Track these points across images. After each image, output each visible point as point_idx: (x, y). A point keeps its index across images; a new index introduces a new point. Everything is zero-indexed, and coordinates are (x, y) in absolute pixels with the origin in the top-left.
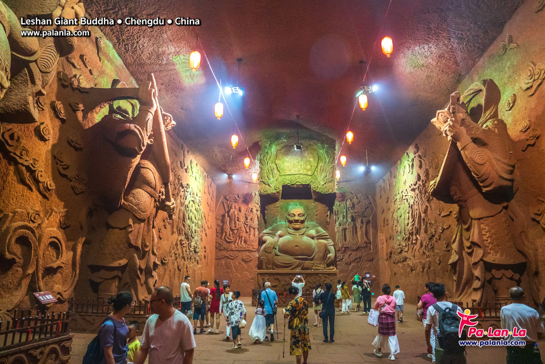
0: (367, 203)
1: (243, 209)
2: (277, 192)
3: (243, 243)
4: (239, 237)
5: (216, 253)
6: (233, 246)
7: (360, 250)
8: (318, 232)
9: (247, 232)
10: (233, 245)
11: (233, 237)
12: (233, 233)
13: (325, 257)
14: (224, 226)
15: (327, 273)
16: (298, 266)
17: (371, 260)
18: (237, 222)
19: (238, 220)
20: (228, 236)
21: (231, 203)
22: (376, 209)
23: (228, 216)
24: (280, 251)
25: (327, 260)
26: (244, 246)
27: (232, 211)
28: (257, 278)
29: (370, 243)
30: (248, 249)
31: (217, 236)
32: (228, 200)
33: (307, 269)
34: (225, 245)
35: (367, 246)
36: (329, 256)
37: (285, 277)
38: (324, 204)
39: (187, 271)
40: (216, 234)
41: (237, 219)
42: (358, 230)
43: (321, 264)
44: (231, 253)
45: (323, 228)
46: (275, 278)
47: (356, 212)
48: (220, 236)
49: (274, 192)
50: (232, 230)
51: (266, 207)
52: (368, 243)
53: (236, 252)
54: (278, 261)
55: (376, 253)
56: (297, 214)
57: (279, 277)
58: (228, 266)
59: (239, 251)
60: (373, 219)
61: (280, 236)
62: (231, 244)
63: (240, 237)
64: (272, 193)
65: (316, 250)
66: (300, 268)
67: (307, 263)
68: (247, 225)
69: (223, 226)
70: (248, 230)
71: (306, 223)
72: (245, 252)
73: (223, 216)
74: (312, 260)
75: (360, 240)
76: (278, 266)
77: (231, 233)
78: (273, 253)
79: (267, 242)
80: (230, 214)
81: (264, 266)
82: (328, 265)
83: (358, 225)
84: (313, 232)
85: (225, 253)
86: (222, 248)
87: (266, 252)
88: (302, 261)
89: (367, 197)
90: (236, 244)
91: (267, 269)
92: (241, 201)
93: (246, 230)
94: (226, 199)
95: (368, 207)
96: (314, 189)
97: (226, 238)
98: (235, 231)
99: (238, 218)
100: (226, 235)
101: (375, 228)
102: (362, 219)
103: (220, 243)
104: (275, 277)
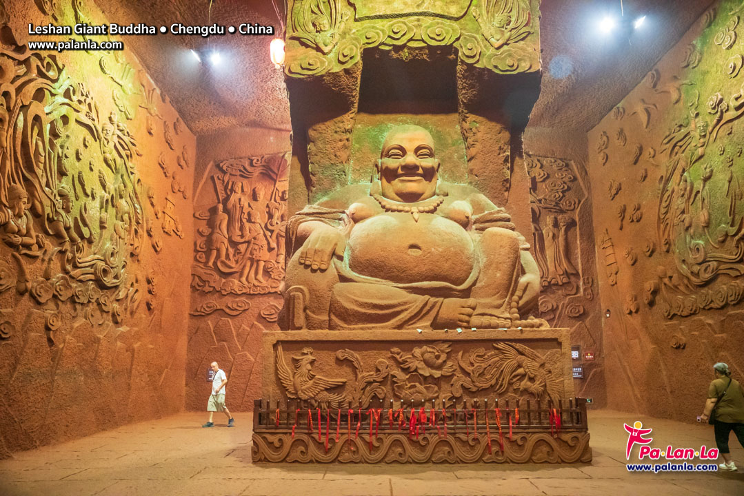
0: (566, 179)
1: (262, 194)
2: (347, 71)
3: (260, 276)
4: (252, 260)
5: (193, 301)
6: (235, 284)
7: (553, 293)
8: (477, 207)
9: (270, 249)
10: (236, 282)
11: (237, 262)
12: (237, 252)
13: (510, 285)
14: (215, 236)
15: (524, 336)
16: (418, 316)
17: (582, 316)
18: (247, 225)
19: (249, 221)
20: (223, 258)
21: (233, 179)
22: (589, 193)
23: (226, 210)
24: (355, 266)
25: (518, 293)
26: (264, 283)
27: (234, 198)
28: (272, 360)
29: (577, 275)
30: (273, 290)
31: (196, 259)
32: (224, 172)
33: (452, 325)
34: (216, 281)
35: (569, 283)
36: (523, 280)
37: (372, 353)
38: (498, 121)
39: (50, 341)
40: (192, 254)
41: (246, 216)
42: (546, 243)
43: (499, 307)
44: (229, 301)
45: (493, 198)
46: (337, 359)
47: (540, 201)
48: (203, 260)
49: (337, 69)
50: (234, 244)
51: (311, 133)
52: (572, 275)
53: (243, 298)
54: (347, 298)
55: (592, 300)
56: (410, 147)
57: (356, 356)
58: (222, 335)
59: (251, 296)
60: (582, 216)
61: (356, 219)
62: (230, 279)
63: (254, 261)
64: (329, 74)
65: (483, 260)
66: (428, 323)
67: (450, 307)
68: (272, 231)
69: (211, 234)
70: (274, 245)
71: (439, 182)
72: (266, 298)
73: (213, 211)
74: (466, 293)
75: (552, 269)
76: (348, 317)
77: (231, 251)
78: (332, 271)
79: (311, 238)
80: (230, 205)
81: (300, 319)
82: (524, 312)
83: (547, 230)
84: (463, 206)
85: (215, 302)
86: (207, 289)
87: (307, 267)
88: (433, 300)
89: (567, 165)
90: (244, 279)
91: (310, 325)
92: (256, 174)
93: (269, 244)
94: (221, 170)
95: (569, 189)
96: (470, 61)
97: (219, 264)
98: (242, 248)
99: (249, 214)
100: (218, 256)
101: (589, 237)
102: (556, 219)
103: (205, 278)
104: (340, 354)
